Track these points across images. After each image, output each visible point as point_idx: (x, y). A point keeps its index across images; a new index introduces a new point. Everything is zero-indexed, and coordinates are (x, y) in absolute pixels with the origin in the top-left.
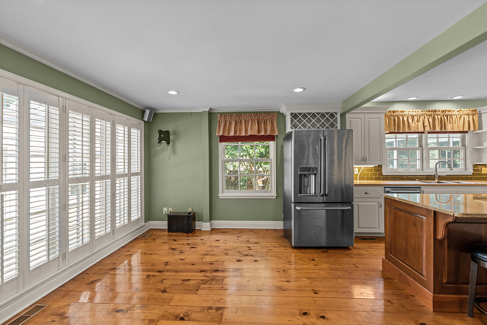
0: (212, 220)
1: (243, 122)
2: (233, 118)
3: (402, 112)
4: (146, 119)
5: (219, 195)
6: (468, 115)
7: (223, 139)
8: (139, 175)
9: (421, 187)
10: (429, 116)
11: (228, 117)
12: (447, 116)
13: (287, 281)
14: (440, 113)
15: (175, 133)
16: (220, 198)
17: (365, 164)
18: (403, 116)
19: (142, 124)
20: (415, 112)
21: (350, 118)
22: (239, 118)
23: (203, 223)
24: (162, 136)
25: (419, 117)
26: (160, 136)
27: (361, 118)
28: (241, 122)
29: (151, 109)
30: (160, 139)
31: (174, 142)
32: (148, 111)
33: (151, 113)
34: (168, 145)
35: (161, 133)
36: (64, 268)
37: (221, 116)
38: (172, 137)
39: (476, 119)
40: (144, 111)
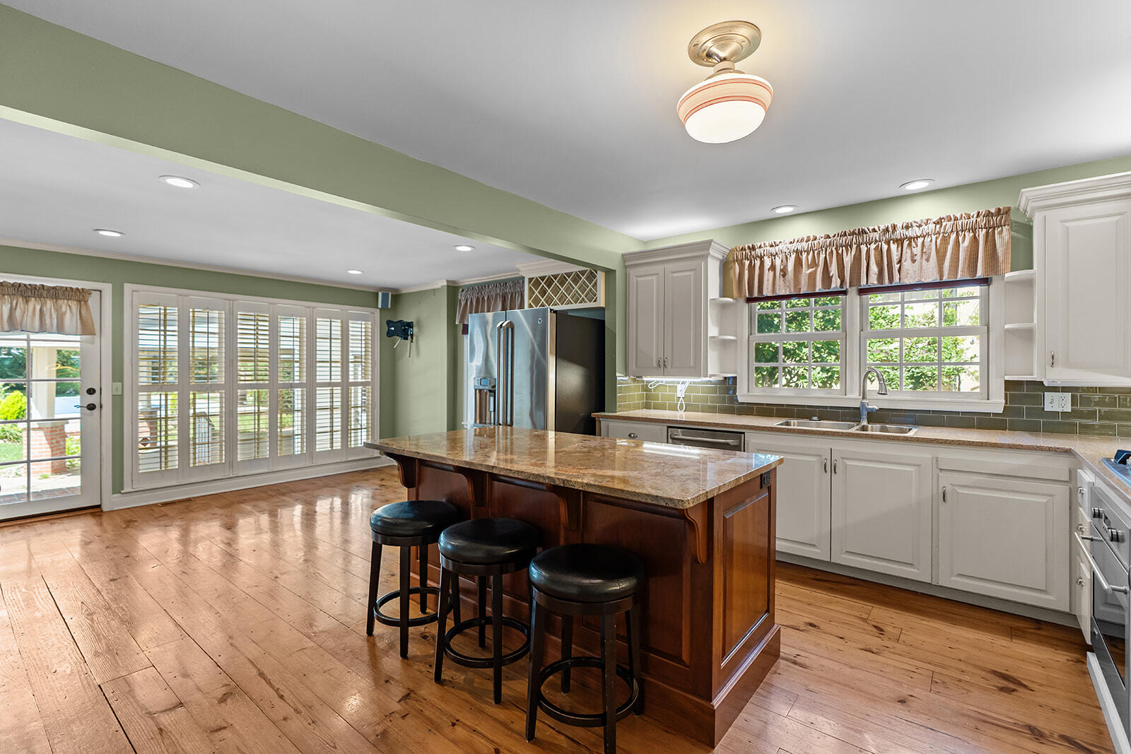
2: (475, 292)
3: (772, 246)
4: (380, 307)
6: (974, 230)
9: (744, 433)
10: (844, 248)
12: (900, 242)
14: (877, 236)
15: (418, 322)
17: (664, 375)
18: (773, 256)
19: (375, 314)
20: (807, 242)
21: (637, 277)
24: (393, 329)
25: (816, 252)
26: (389, 328)
27: (657, 274)
29: (386, 291)
30: (390, 334)
31: (417, 337)
32: (380, 294)
33: (385, 296)
34: (409, 341)
35: (391, 324)
36: (231, 476)
37: (463, 291)
38: (415, 330)
39: (1003, 238)
40: (377, 294)
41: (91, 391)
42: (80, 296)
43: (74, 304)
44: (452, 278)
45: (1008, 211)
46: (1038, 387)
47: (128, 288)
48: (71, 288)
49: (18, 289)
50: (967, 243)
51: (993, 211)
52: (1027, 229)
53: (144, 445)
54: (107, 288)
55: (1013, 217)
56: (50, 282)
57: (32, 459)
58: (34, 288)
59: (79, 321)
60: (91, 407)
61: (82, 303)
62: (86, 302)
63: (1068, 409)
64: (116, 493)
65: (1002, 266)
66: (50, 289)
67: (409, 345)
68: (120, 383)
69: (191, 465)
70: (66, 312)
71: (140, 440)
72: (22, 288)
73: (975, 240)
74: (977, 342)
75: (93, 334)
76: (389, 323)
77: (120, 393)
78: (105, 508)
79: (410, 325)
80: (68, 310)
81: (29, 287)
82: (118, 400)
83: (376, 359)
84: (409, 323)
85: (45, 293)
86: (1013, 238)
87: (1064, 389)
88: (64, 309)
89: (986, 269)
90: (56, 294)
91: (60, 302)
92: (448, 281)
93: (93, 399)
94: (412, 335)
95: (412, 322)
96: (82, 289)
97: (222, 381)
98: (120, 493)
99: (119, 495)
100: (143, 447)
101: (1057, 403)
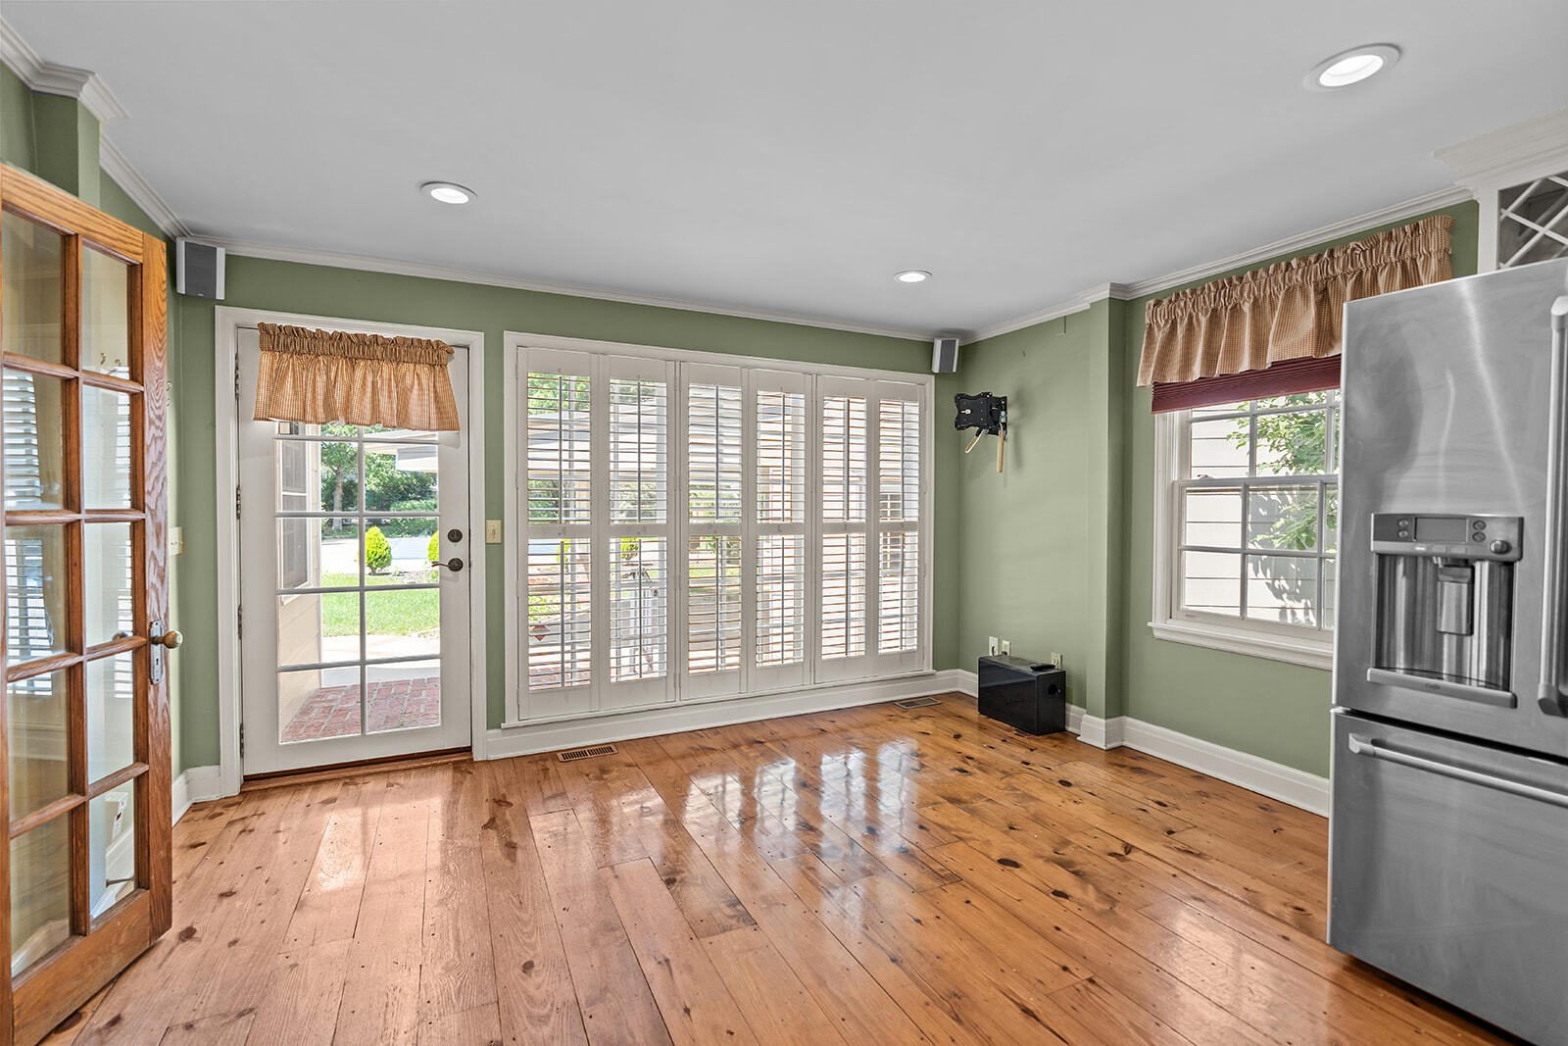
0: (1128, 716)
1: (1247, 308)
2: (1205, 302)
4: (936, 369)
5: (1149, 624)
7: (1166, 396)
8: (916, 530)
11: (1182, 304)
13: (1026, 1011)
15: (1020, 396)
16: (1157, 634)
19: (927, 385)
22: (1230, 297)
23: (1086, 716)
24: (968, 412)
26: (960, 412)
28: (1236, 311)
29: (948, 335)
30: (961, 423)
31: (1017, 428)
32: (938, 344)
33: (947, 346)
34: (999, 439)
35: (965, 402)
36: (678, 703)
37: (1158, 303)
38: (1011, 414)
40: (931, 345)
41: (455, 536)
42: (435, 355)
43: (424, 371)
44: (1123, 279)
47: (510, 338)
48: (419, 341)
49: (338, 344)
53: (540, 638)
54: (477, 339)
56: (388, 331)
57: (368, 657)
58: (361, 340)
59: (433, 406)
60: (456, 565)
61: (437, 368)
62: (443, 366)
64: (493, 728)
66: (386, 343)
67: (999, 445)
68: (499, 521)
69: (613, 680)
70: (412, 387)
71: (531, 629)
72: (345, 342)
75: (454, 427)
76: (961, 400)
77: (499, 541)
78: (478, 755)
79: (1001, 404)
80: (416, 387)
81: (355, 340)
82: (495, 552)
83: (927, 477)
84: (999, 399)
85: (379, 350)
88: (408, 381)
90: (397, 351)
91: (404, 367)
92: (1114, 287)
93: (457, 551)
94: (1005, 424)
95: (1005, 398)
96: (438, 342)
97: (661, 518)
98: (500, 727)
99: (500, 730)
100: (537, 642)
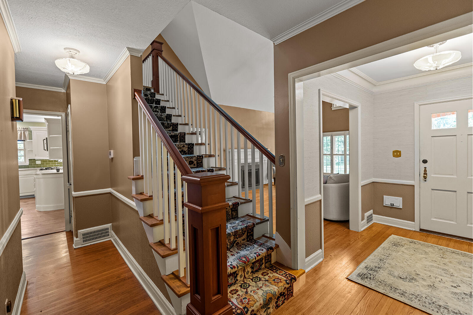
39: (27, 133)
45: (28, 129)
46: (35, 160)
50: (19, 133)
51: (25, 128)
52: (31, 132)
55: (29, 129)
63: (40, 163)
65: (27, 138)
73: (21, 133)
74: (23, 152)
86: (29, 133)
87: (40, 160)
89: (24, 138)
101: (38, 163)
